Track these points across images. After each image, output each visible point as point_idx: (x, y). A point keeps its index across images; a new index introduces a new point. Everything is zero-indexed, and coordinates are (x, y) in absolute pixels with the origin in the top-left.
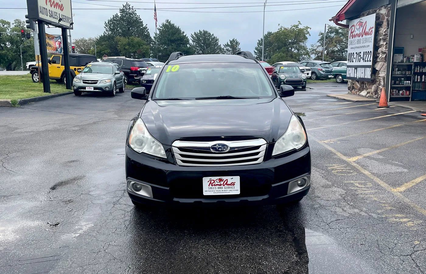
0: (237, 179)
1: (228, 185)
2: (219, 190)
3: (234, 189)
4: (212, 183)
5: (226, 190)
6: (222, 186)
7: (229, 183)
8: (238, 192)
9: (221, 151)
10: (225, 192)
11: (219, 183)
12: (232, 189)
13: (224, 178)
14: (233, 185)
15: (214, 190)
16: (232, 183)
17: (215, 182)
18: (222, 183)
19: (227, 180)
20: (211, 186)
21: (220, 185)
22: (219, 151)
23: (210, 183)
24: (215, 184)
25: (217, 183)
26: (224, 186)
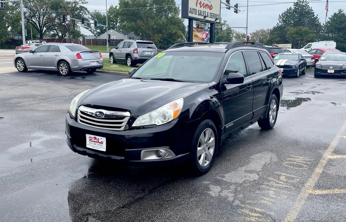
0: (104, 140)
1: (99, 143)
2: (94, 145)
3: (102, 147)
4: (91, 139)
5: (98, 146)
6: (96, 143)
7: (100, 141)
8: (104, 150)
9: (99, 117)
10: (98, 147)
11: (94, 141)
12: (101, 147)
13: (97, 137)
14: (102, 143)
15: (92, 145)
16: (102, 142)
17: (93, 139)
18: (96, 140)
19: (99, 139)
20: (90, 141)
21: (95, 142)
22: (98, 116)
23: (90, 139)
24: (93, 141)
25: (93, 140)
26: (97, 143)
